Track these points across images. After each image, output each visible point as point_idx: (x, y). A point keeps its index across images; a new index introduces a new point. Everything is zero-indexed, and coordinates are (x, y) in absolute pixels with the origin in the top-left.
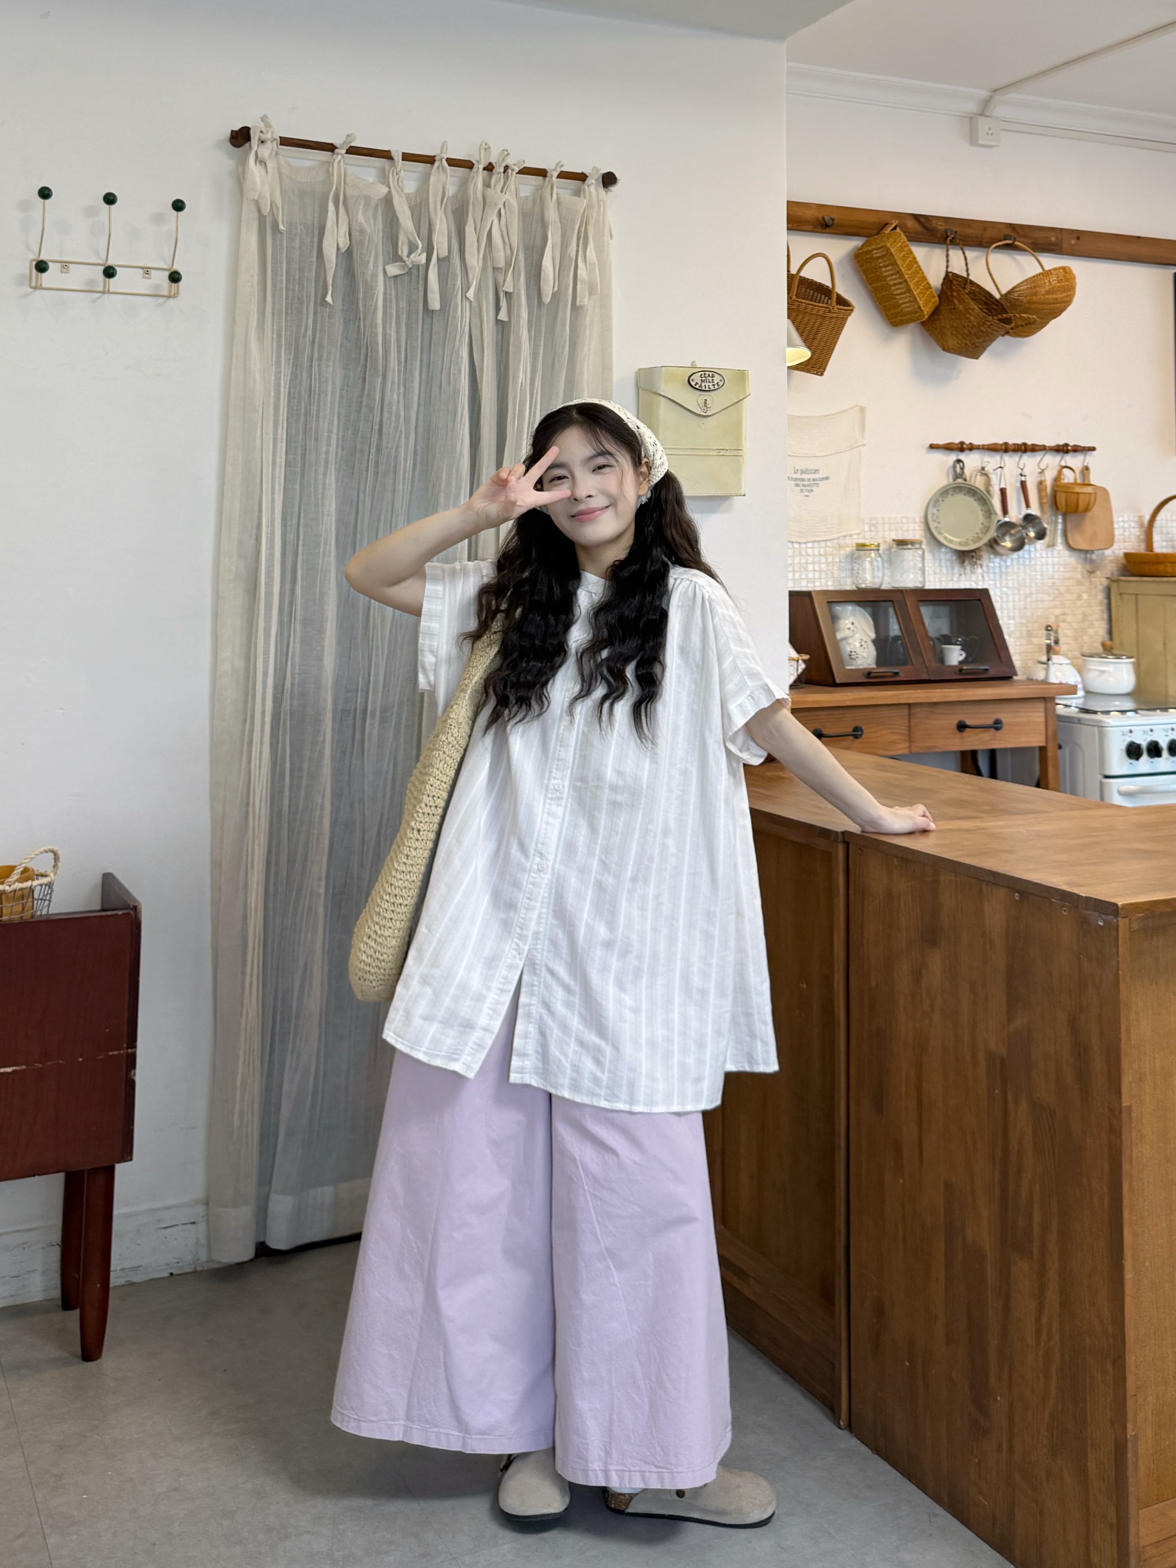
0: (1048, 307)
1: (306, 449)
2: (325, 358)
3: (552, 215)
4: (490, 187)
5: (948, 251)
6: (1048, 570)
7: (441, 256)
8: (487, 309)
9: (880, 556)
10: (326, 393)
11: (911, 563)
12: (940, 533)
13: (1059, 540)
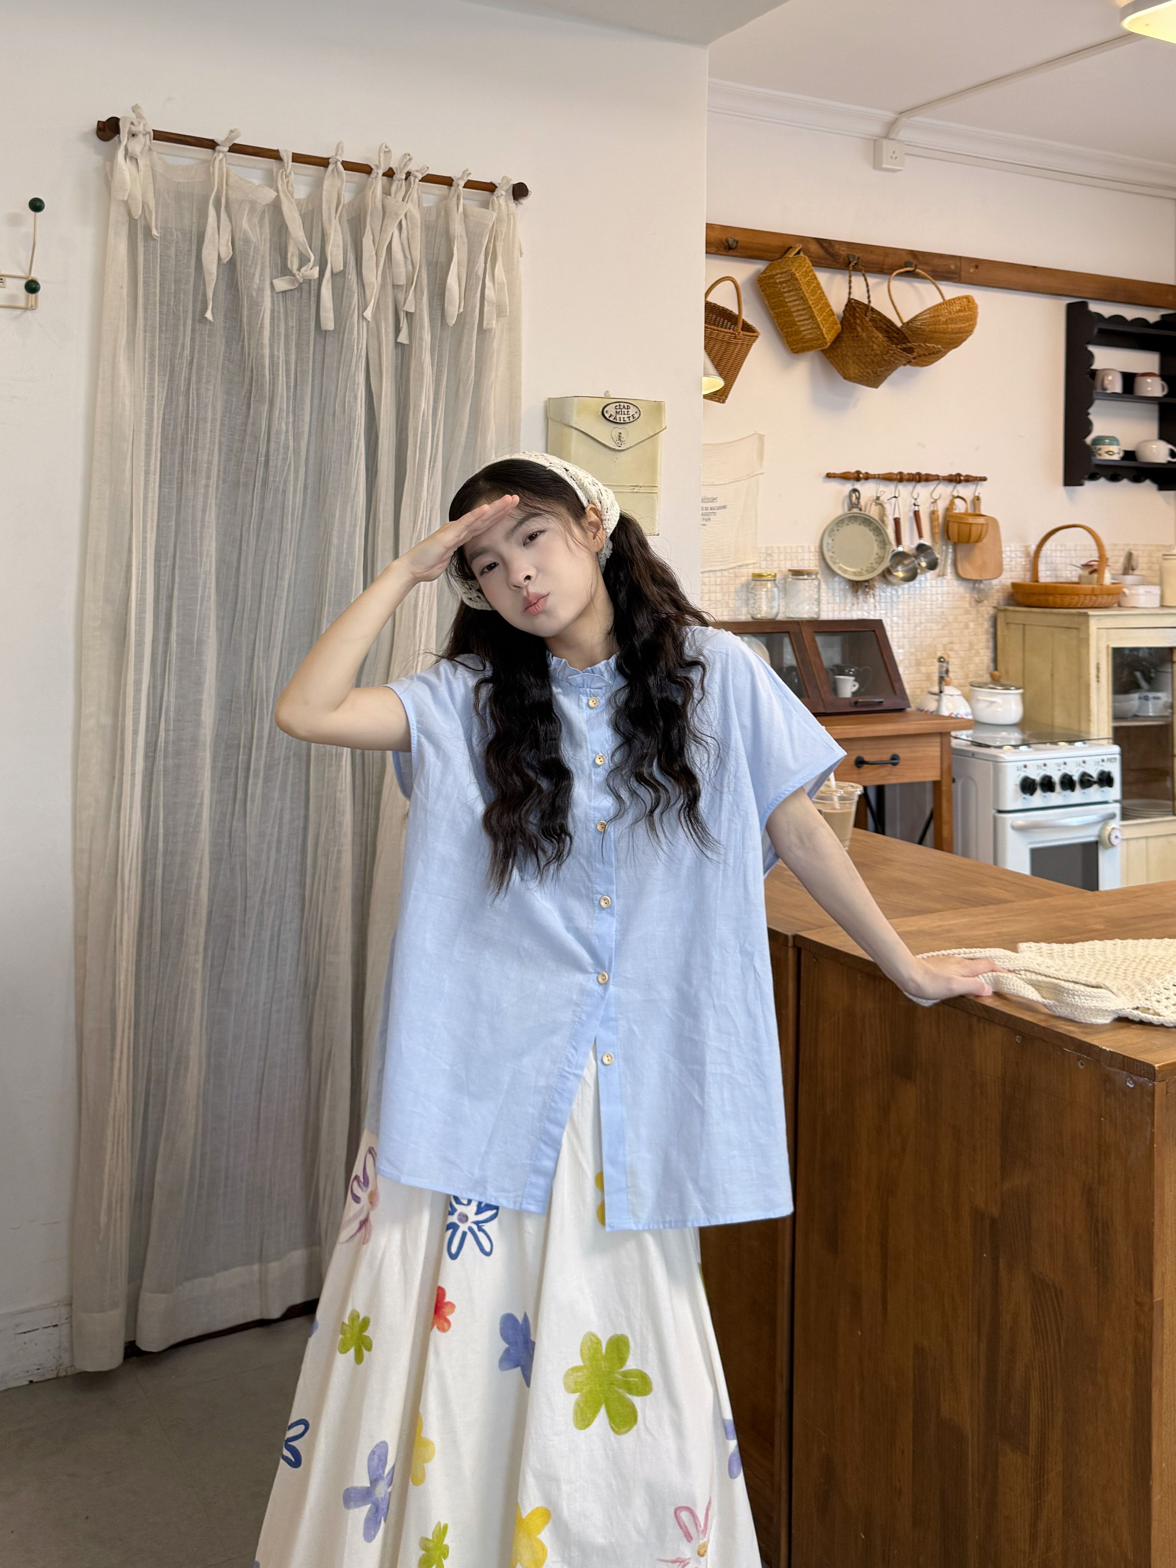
0: (947, 336)
1: (182, 483)
2: (204, 380)
3: (458, 228)
4: (390, 195)
5: (850, 277)
6: (937, 599)
7: (336, 271)
8: (386, 329)
9: (777, 586)
10: (205, 420)
11: (807, 595)
12: (835, 563)
13: (949, 570)
